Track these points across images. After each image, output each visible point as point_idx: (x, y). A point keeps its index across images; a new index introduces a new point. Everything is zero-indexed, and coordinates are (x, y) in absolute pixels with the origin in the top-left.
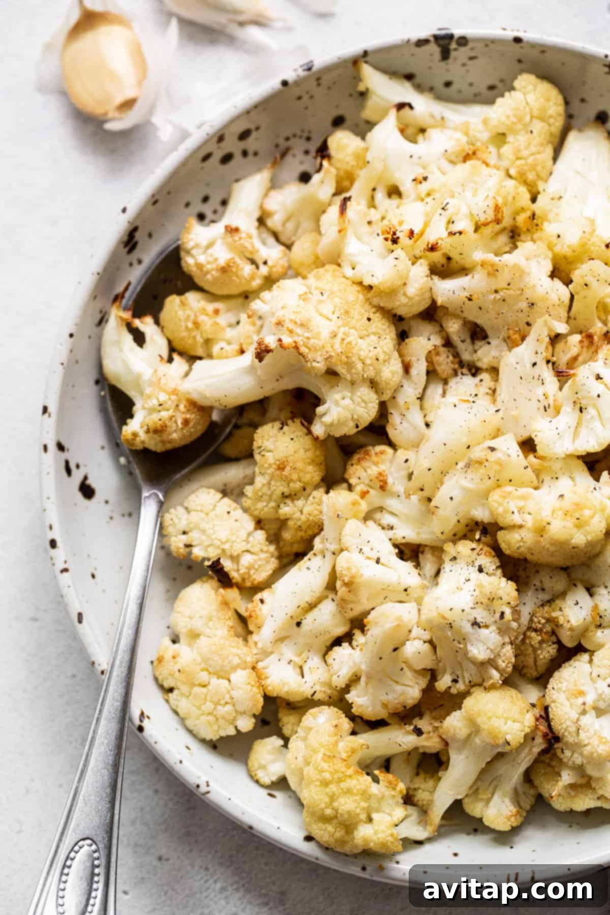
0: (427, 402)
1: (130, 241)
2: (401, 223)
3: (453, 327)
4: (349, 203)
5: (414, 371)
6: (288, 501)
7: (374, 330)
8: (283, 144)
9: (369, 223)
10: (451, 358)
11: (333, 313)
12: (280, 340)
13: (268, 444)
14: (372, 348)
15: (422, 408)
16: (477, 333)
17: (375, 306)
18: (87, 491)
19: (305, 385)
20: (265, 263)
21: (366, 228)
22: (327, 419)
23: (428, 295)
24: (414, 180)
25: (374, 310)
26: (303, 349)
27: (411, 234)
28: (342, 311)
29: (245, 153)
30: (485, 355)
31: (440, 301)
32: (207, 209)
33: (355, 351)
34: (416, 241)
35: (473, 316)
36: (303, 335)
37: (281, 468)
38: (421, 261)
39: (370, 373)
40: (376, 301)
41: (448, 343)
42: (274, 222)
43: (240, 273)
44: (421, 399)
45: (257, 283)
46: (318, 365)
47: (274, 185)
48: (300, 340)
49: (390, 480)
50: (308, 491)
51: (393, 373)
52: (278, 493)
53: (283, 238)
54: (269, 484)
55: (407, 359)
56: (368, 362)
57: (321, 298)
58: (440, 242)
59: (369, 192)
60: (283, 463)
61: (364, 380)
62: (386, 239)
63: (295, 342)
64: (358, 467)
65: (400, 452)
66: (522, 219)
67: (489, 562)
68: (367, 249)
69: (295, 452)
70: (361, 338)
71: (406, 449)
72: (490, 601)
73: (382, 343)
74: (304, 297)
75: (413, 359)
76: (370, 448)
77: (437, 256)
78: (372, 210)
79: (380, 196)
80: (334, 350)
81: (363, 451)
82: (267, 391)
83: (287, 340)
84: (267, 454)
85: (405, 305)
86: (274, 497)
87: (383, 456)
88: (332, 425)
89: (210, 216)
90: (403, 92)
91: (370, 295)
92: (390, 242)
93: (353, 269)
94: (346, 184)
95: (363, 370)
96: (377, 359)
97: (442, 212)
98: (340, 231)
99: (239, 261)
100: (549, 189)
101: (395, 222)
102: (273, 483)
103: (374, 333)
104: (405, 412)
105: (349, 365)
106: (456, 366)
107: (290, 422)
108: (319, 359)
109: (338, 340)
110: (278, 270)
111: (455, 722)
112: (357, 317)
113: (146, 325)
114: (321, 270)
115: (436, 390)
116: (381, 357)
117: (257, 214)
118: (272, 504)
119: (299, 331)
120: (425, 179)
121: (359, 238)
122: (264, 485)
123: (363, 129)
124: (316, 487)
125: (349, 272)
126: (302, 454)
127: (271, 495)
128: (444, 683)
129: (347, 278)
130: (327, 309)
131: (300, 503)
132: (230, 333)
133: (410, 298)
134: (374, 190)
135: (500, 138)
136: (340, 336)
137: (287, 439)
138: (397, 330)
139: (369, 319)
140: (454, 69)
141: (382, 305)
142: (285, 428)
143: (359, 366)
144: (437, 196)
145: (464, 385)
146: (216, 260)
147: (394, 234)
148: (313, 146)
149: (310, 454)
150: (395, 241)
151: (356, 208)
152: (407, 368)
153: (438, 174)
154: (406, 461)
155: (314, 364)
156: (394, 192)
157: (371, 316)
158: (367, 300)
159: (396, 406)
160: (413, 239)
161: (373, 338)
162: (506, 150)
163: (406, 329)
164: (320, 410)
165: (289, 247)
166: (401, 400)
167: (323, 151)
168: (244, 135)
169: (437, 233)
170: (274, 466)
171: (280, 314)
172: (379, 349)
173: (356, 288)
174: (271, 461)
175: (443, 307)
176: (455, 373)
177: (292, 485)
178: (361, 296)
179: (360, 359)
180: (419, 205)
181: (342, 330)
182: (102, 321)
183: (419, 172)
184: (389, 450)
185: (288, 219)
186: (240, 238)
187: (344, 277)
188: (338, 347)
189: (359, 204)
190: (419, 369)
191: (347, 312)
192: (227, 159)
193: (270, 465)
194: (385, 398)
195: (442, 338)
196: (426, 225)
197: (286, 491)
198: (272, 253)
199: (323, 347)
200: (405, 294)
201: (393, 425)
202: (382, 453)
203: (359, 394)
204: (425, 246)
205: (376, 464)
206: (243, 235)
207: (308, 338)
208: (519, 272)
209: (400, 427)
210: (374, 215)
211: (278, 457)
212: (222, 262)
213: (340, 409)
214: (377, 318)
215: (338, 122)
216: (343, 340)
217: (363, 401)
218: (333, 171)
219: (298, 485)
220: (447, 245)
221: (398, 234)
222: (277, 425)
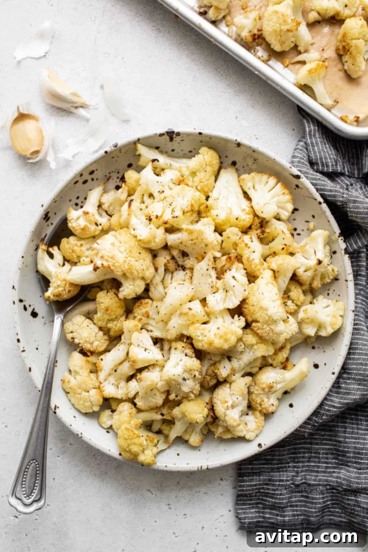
0: (165, 282)
1: (46, 217)
2: (153, 212)
3: (175, 253)
4: (132, 202)
5: (159, 271)
6: (111, 322)
7: (142, 257)
8: (108, 175)
9: (141, 209)
10: (174, 264)
11: (125, 251)
12: (102, 264)
13: (101, 300)
14: (141, 266)
15: (163, 283)
16: (184, 254)
17: (142, 247)
18: (34, 315)
19: (116, 278)
20: (101, 225)
21: (140, 212)
22: (124, 293)
23: (164, 241)
24: (159, 192)
25: (142, 249)
26: (112, 268)
27: (157, 217)
28: (128, 251)
29: (93, 179)
30: (188, 263)
31: (169, 244)
32: (78, 201)
33: (133, 268)
34: (159, 219)
35: (182, 248)
36: (112, 262)
37: (107, 310)
38: (161, 227)
39: (141, 275)
40: (143, 245)
41: (173, 258)
42: (105, 207)
43: (90, 230)
44: (163, 281)
45: (97, 232)
46: (119, 273)
47: (105, 191)
48: (110, 264)
49: (151, 314)
50: (118, 318)
51: (150, 273)
52: (106, 319)
53: (109, 213)
54: (103, 315)
55: (157, 266)
56: (139, 271)
57: (120, 245)
58: (168, 221)
59: (141, 196)
60: (107, 309)
61: (138, 278)
62: (147, 219)
63: (109, 265)
64: (138, 309)
65: (154, 302)
66: (202, 208)
67: (190, 352)
68: (139, 222)
69: (112, 304)
70: (136, 261)
71: (157, 301)
72: (189, 371)
73: (145, 263)
74: (113, 244)
75: (159, 266)
76: (143, 300)
77: (167, 226)
78: (142, 204)
79: (146, 198)
80: (125, 268)
81: (140, 301)
82: (101, 279)
83: (105, 264)
84: (102, 305)
85: (155, 246)
86: (105, 320)
87: (148, 305)
88: (126, 295)
89: (80, 204)
90: (155, 154)
91: (140, 243)
92: (148, 220)
93: (134, 230)
94: (132, 192)
95: (138, 274)
96: (143, 270)
97: (170, 206)
98: (128, 215)
99: (89, 225)
100: (214, 195)
101: (150, 212)
102: (104, 315)
103: (141, 259)
104: (156, 287)
105: (132, 273)
106: (177, 267)
107: (110, 291)
108: (119, 270)
109: (126, 264)
110: (106, 228)
111: (176, 412)
112: (135, 253)
113: (55, 250)
114: (121, 231)
115: (169, 276)
116: (145, 269)
117: (98, 204)
118: (104, 323)
119: (110, 260)
120: (163, 192)
121: (136, 217)
122: (100, 316)
123: (139, 169)
124: (121, 316)
125: (132, 232)
126: (115, 305)
127: (104, 320)
128: (172, 397)
129: (132, 235)
130: (122, 249)
131: (115, 323)
132: (87, 253)
133: (157, 243)
134: (143, 195)
135: (194, 174)
136: (127, 262)
137: (109, 298)
138: (152, 254)
139: (140, 253)
140: (175, 145)
141: (145, 247)
142: (109, 293)
143: (136, 273)
144: (167, 199)
145: (180, 274)
146: (80, 225)
147: (150, 217)
148: (120, 176)
149: (118, 304)
150: (150, 220)
151: (136, 204)
152: (156, 269)
153: (168, 189)
154: (157, 307)
155: (117, 273)
156: (151, 195)
157: (141, 251)
158: (139, 245)
159: (153, 284)
160: (158, 219)
161: (142, 261)
162: (196, 179)
163: (156, 253)
164: (120, 289)
165: (111, 216)
166: (154, 282)
167: (123, 179)
168: (92, 173)
169: (168, 217)
170: (104, 310)
171: (103, 252)
172: (144, 265)
173: (134, 239)
174: (103, 307)
175: (170, 246)
176: (176, 270)
177: (111, 317)
178: (137, 243)
179: (136, 270)
180: (161, 203)
181: (129, 258)
182: (37, 249)
183: (161, 188)
184: (150, 301)
185: (111, 205)
186: (89, 216)
187: (130, 234)
188: (126, 267)
189: (137, 202)
190: (161, 270)
191: (130, 251)
192: (85, 182)
193: (103, 309)
194: (148, 282)
195: (171, 256)
196: (163, 213)
197: (109, 319)
198: (104, 220)
199: (121, 266)
200: (154, 242)
201: (151, 292)
202: (147, 303)
203: (136, 283)
204: (162, 222)
205: (145, 308)
206: (90, 215)
207: (114, 263)
208: (201, 233)
209: (154, 293)
210: (143, 206)
211: (106, 306)
212: (82, 226)
213: (129, 290)
214: (143, 252)
215: (130, 166)
216: (129, 263)
217: (138, 285)
218: (127, 188)
219: (114, 317)
220: (172, 222)
221: (152, 217)
222: (105, 292)
